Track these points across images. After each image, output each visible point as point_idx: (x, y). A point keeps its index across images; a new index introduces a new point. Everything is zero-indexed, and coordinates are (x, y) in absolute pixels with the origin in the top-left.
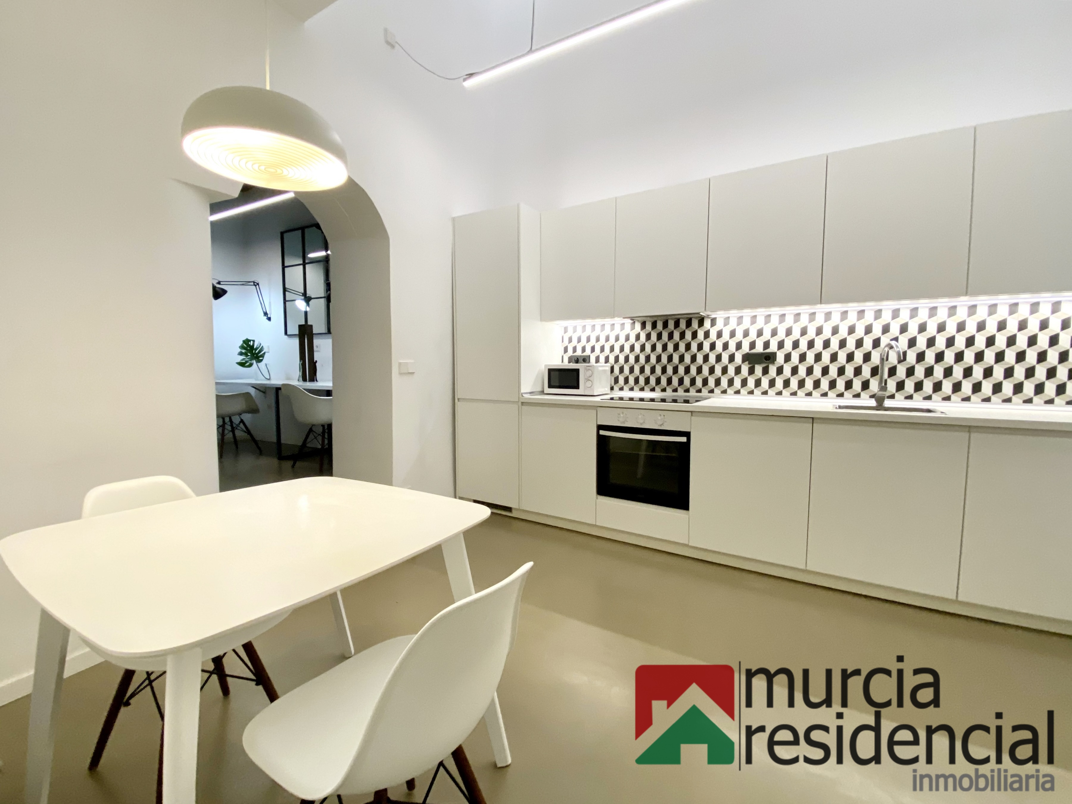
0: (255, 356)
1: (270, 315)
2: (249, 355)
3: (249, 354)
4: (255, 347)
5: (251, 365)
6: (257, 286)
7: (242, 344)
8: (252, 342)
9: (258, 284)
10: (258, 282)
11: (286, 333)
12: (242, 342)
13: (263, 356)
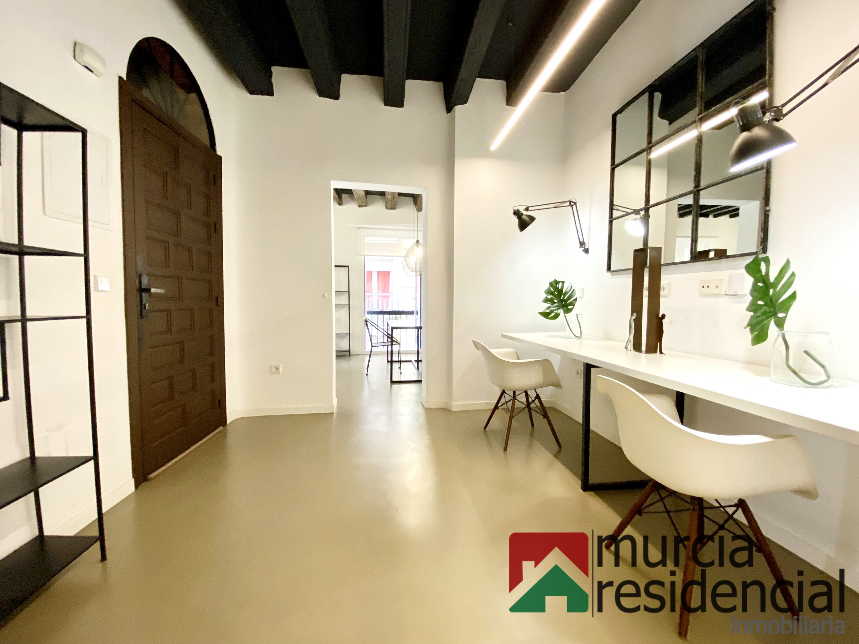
0: (563, 303)
1: (588, 246)
2: (555, 303)
3: (556, 301)
4: (564, 292)
5: (557, 316)
6: (574, 207)
7: (549, 288)
8: (561, 284)
9: (575, 203)
10: (575, 201)
11: (609, 268)
12: (549, 285)
13: (573, 304)
